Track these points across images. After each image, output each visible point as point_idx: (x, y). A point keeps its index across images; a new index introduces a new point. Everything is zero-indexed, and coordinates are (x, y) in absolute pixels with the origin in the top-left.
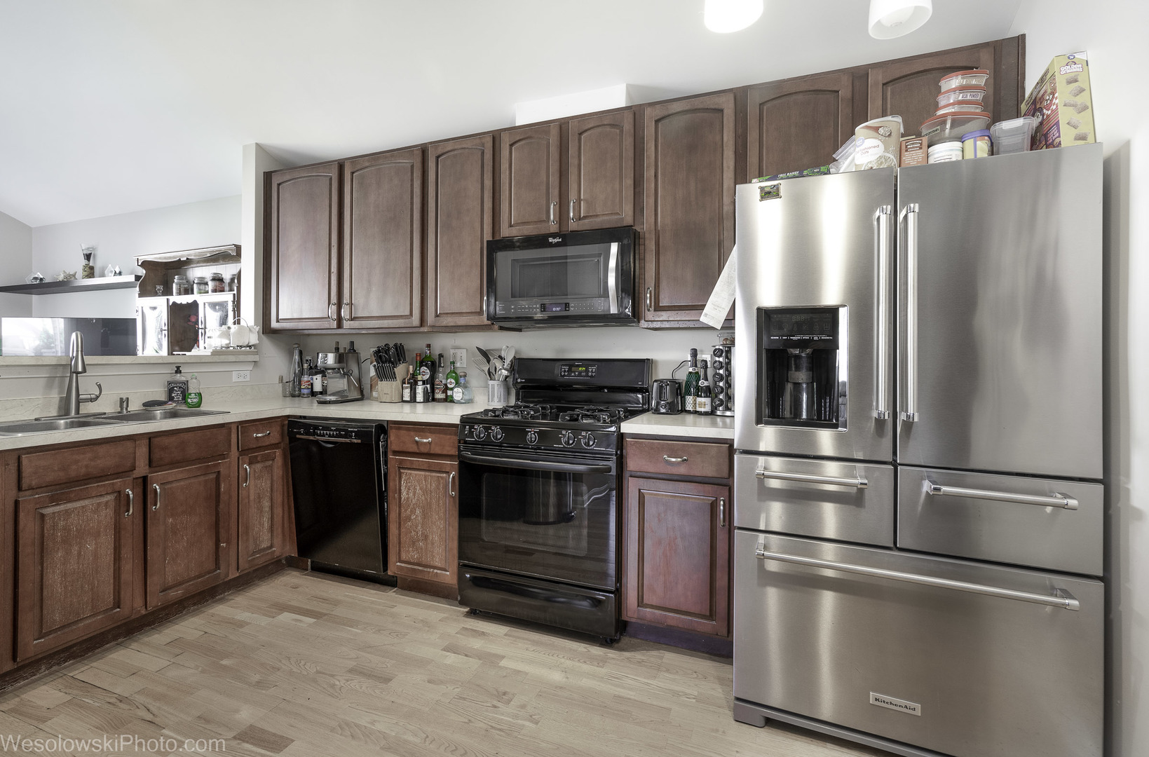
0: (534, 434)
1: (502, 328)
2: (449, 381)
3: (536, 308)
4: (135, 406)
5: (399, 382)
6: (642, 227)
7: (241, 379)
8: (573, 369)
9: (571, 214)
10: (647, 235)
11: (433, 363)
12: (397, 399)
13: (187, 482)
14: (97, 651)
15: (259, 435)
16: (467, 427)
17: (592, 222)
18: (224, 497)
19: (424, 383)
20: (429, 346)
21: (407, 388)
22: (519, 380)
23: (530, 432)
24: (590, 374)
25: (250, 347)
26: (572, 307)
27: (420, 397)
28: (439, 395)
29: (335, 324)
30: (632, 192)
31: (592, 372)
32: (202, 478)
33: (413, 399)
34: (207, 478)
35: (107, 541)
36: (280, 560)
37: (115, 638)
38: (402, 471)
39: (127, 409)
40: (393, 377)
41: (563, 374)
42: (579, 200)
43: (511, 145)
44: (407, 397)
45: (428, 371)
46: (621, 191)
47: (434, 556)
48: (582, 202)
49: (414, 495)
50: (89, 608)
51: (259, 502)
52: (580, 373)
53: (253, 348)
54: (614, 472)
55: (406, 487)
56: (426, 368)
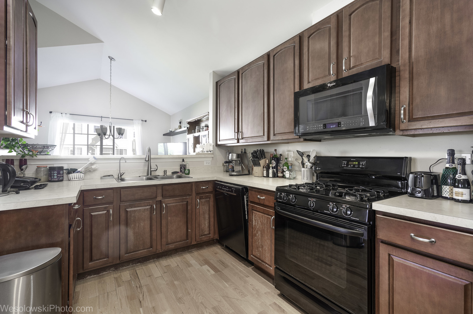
0: (313, 202)
1: (305, 140)
2: (284, 167)
3: (321, 127)
4: (169, 173)
5: (262, 167)
6: (398, 63)
7: (208, 164)
8: (350, 163)
9: (344, 68)
10: (402, 68)
11: (277, 159)
12: (261, 175)
13: (176, 204)
14: (147, 262)
15: (204, 188)
16: (279, 194)
17: (358, 69)
18: (189, 212)
19: (273, 168)
20: (276, 150)
21: (265, 170)
22: (317, 169)
23: (311, 200)
24: (361, 166)
25: (211, 151)
26: (343, 124)
27: (271, 175)
28: (280, 174)
29: (236, 141)
30: (389, 40)
31: (362, 165)
32: (181, 203)
33: (268, 176)
34: (183, 203)
35: (148, 223)
36: (214, 240)
37: (153, 258)
38: (253, 211)
39: (166, 174)
40: (259, 165)
41: (343, 165)
42: (350, 57)
43: (309, 37)
44: (265, 175)
45: (275, 162)
46: (380, 42)
47: (266, 257)
48: (351, 58)
49: (258, 223)
50: (142, 246)
51: (204, 215)
52: (354, 165)
53: (212, 152)
54: (365, 237)
55: (254, 219)
56: (274, 161)
